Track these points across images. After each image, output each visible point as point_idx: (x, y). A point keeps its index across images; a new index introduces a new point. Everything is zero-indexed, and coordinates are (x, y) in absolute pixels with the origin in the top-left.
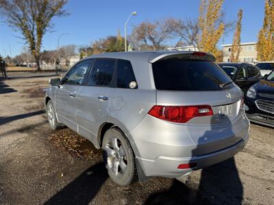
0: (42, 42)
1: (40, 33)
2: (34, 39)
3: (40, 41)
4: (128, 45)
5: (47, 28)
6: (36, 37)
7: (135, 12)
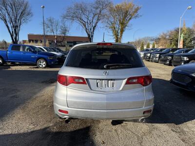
0: (122, 37)
1: (122, 31)
2: (118, 35)
3: (121, 36)
4: (181, 34)
5: (126, 27)
6: (119, 34)
7: (190, 7)
